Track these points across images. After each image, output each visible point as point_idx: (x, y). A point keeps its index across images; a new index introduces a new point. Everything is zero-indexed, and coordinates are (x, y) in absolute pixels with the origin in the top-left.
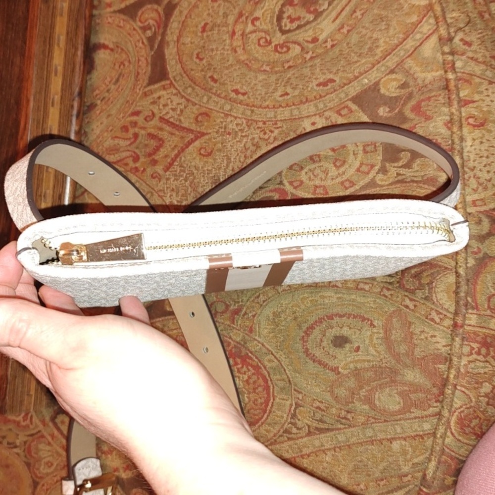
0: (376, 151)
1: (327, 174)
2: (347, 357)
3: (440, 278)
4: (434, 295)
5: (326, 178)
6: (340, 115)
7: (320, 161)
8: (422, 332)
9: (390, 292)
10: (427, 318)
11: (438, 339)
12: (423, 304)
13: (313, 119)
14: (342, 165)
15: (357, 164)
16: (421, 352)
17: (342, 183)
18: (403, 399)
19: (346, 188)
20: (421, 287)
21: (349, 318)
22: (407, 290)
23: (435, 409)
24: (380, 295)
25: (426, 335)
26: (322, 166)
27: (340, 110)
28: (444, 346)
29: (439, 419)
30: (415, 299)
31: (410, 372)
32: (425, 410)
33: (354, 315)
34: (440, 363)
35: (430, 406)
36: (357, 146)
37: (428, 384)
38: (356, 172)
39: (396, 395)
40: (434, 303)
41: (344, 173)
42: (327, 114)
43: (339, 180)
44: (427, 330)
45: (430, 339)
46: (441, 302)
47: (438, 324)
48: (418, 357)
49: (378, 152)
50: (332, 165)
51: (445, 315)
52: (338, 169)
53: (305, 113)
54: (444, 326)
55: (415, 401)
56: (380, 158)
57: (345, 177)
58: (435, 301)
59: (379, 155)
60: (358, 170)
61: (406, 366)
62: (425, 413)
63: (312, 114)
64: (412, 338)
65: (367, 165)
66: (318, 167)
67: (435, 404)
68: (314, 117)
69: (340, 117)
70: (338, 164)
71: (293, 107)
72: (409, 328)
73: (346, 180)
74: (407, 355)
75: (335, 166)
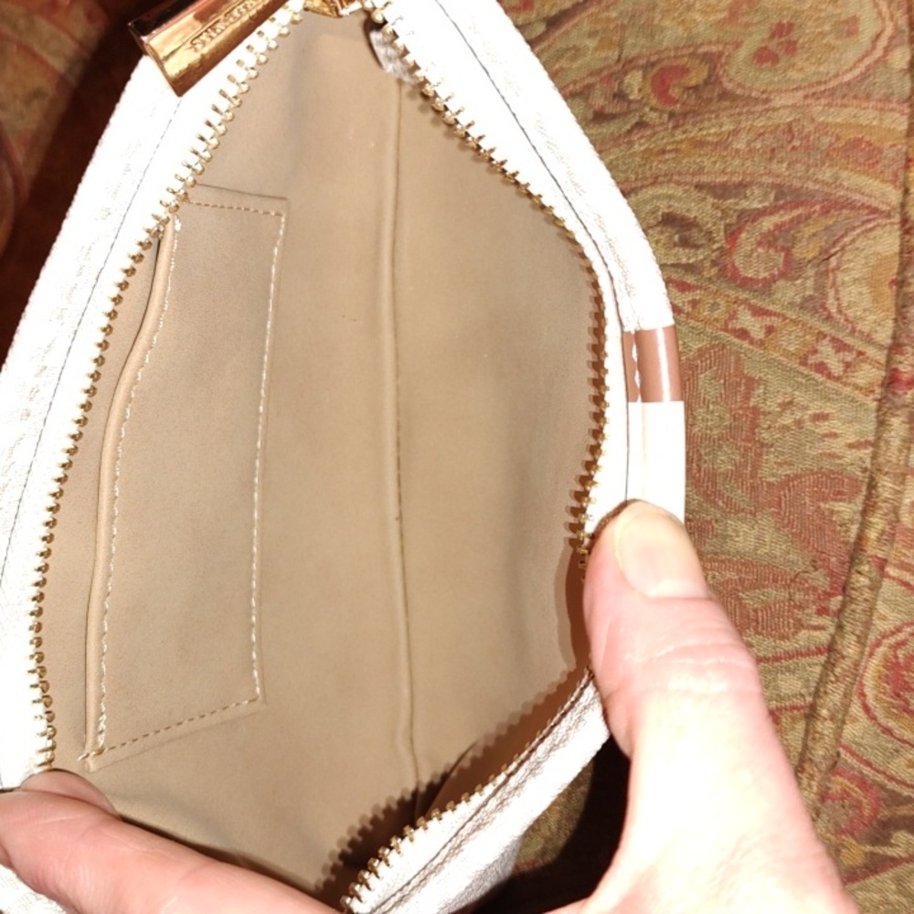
3: (853, 241)
4: (831, 293)
8: (787, 405)
10: (804, 362)
11: (835, 425)
12: (795, 322)
16: (780, 465)
20: (791, 270)
22: (746, 283)
23: (817, 633)
25: (798, 415)
28: (851, 446)
29: (829, 666)
30: (771, 308)
31: (745, 527)
32: (783, 637)
34: (839, 496)
35: (800, 625)
37: (797, 560)
40: (829, 318)
44: (800, 397)
45: (808, 425)
46: (850, 313)
47: (838, 379)
48: (772, 480)
51: (860, 353)
54: (857, 387)
55: (755, 611)
58: (834, 310)
61: (733, 509)
62: (787, 645)
64: (754, 426)
67: (816, 621)
72: (747, 397)
74: (737, 474)
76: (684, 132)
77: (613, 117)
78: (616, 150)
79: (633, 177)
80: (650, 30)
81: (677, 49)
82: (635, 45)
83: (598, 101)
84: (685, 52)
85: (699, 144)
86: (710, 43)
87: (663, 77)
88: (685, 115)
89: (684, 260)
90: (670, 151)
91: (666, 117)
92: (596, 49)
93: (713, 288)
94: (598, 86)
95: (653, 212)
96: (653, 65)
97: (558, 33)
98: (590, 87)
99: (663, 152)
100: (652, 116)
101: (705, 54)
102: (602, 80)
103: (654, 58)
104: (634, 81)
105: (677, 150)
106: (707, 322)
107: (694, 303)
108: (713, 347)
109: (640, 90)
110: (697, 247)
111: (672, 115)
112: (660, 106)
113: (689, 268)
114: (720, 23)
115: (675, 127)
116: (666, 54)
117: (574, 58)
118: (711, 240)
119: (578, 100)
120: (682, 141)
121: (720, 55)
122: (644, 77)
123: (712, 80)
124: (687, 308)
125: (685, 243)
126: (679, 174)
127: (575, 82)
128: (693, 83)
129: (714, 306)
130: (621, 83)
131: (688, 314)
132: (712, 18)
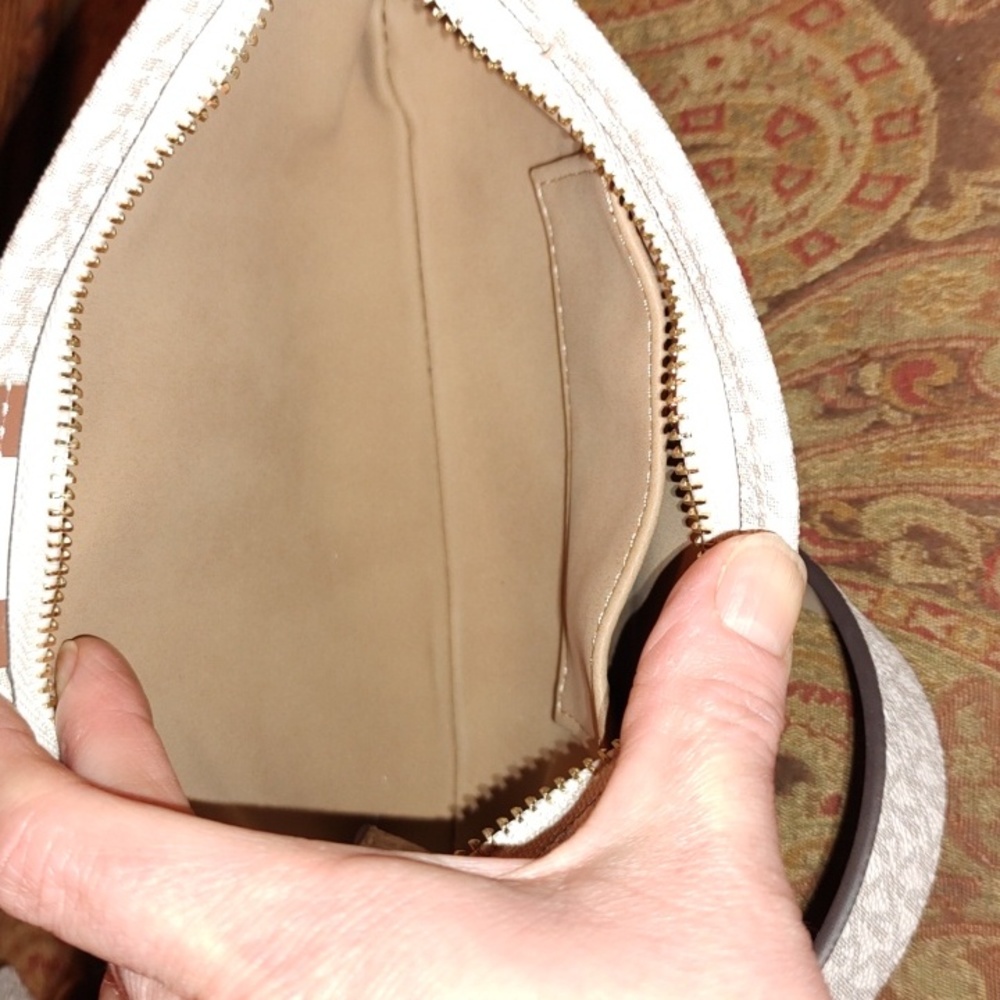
0: (917, 131)
1: (753, 218)
2: (798, 827)
5: (748, 230)
6: (803, 25)
7: (731, 177)
9: (942, 621)
13: (713, 49)
14: (801, 186)
15: (851, 180)
17: (797, 245)
18: (987, 976)
19: (809, 261)
21: (806, 699)
24: (908, 629)
26: (738, 194)
27: (803, 12)
33: (823, 689)
36: (855, 123)
38: (846, 206)
39: (964, 963)
41: (804, 212)
42: (758, 26)
43: (789, 235)
49: (921, 137)
50: (769, 188)
52: (787, 203)
53: (687, 30)
56: (927, 155)
57: (808, 226)
59: (925, 145)
60: (853, 198)
63: (711, 30)
65: (882, 178)
66: (726, 197)
68: (715, 43)
69: (802, 33)
70: (788, 184)
71: (652, 15)
73: (809, 235)
75: (780, 190)
76: (932, 438)
77: (846, 413)
78: (852, 452)
79: (871, 483)
80: (890, 318)
81: (920, 341)
82: (870, 335)
83: (831, 394)
84: (932, 345)
85: (950, 453)
86: (960, 337)
87: (906, 371)
88: (931, 418)
89: (935, 580)
90: (916, 458)
91: (909, 418)
92: (827, 336)
93: (970, 613)
94: (829, 377)
95: (898, 524)
96: (893, 357)
97: (782, 316)
98: (818, 378)
99: (909, 458)
100: (893, 416)
101: (956, 349)
102: (833, 372)
103: (894, 351)
104: (871, 376)
105: (923, 457)
106: (964, 652)
107: (949, 630)
108: (972, 681)
109: (879, 385)
110: (948, 566)
111: (917, 417)
112: (902, 405)
113: (941, 590)
114: (973, 316)
115: (921, 431)
116: (908, 346)
117: (801, 346)
118: (968, 560)
119: (806, 392)
120: (930, 447)
121: (972, 352)
122: (883, 371)
123: (964, 380)
124: (941, 635)
125: (936, 561)
126: (928, 485)
127: (802, 371)
128: (941, 382)
129: (973, 635)
130: (856, 376)
131: (942, 641)
132: (962, 309)
